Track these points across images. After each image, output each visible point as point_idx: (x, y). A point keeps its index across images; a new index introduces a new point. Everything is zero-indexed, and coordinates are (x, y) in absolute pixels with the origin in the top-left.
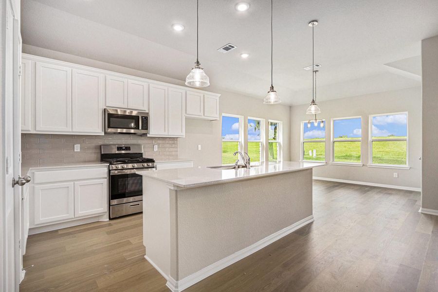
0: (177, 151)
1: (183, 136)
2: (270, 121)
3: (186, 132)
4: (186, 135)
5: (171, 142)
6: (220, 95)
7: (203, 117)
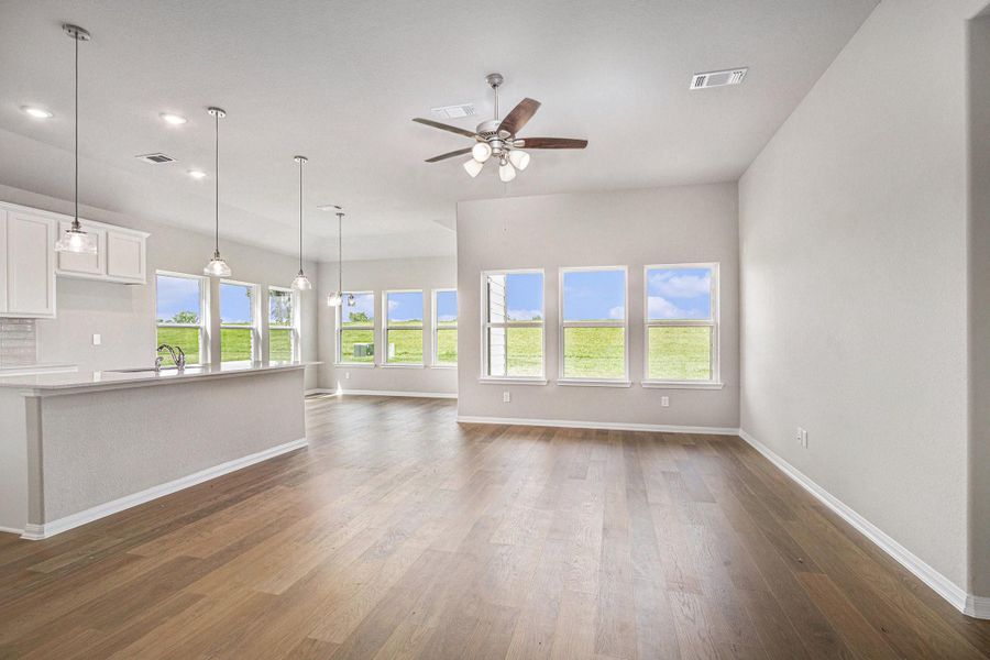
0: (35, 347)
1: (51, 315)
2: (271, 288)
3: (58, 307)
4: (58, 313)
5: (13, 327)
6: (148, 235)
7: (104, 277)
